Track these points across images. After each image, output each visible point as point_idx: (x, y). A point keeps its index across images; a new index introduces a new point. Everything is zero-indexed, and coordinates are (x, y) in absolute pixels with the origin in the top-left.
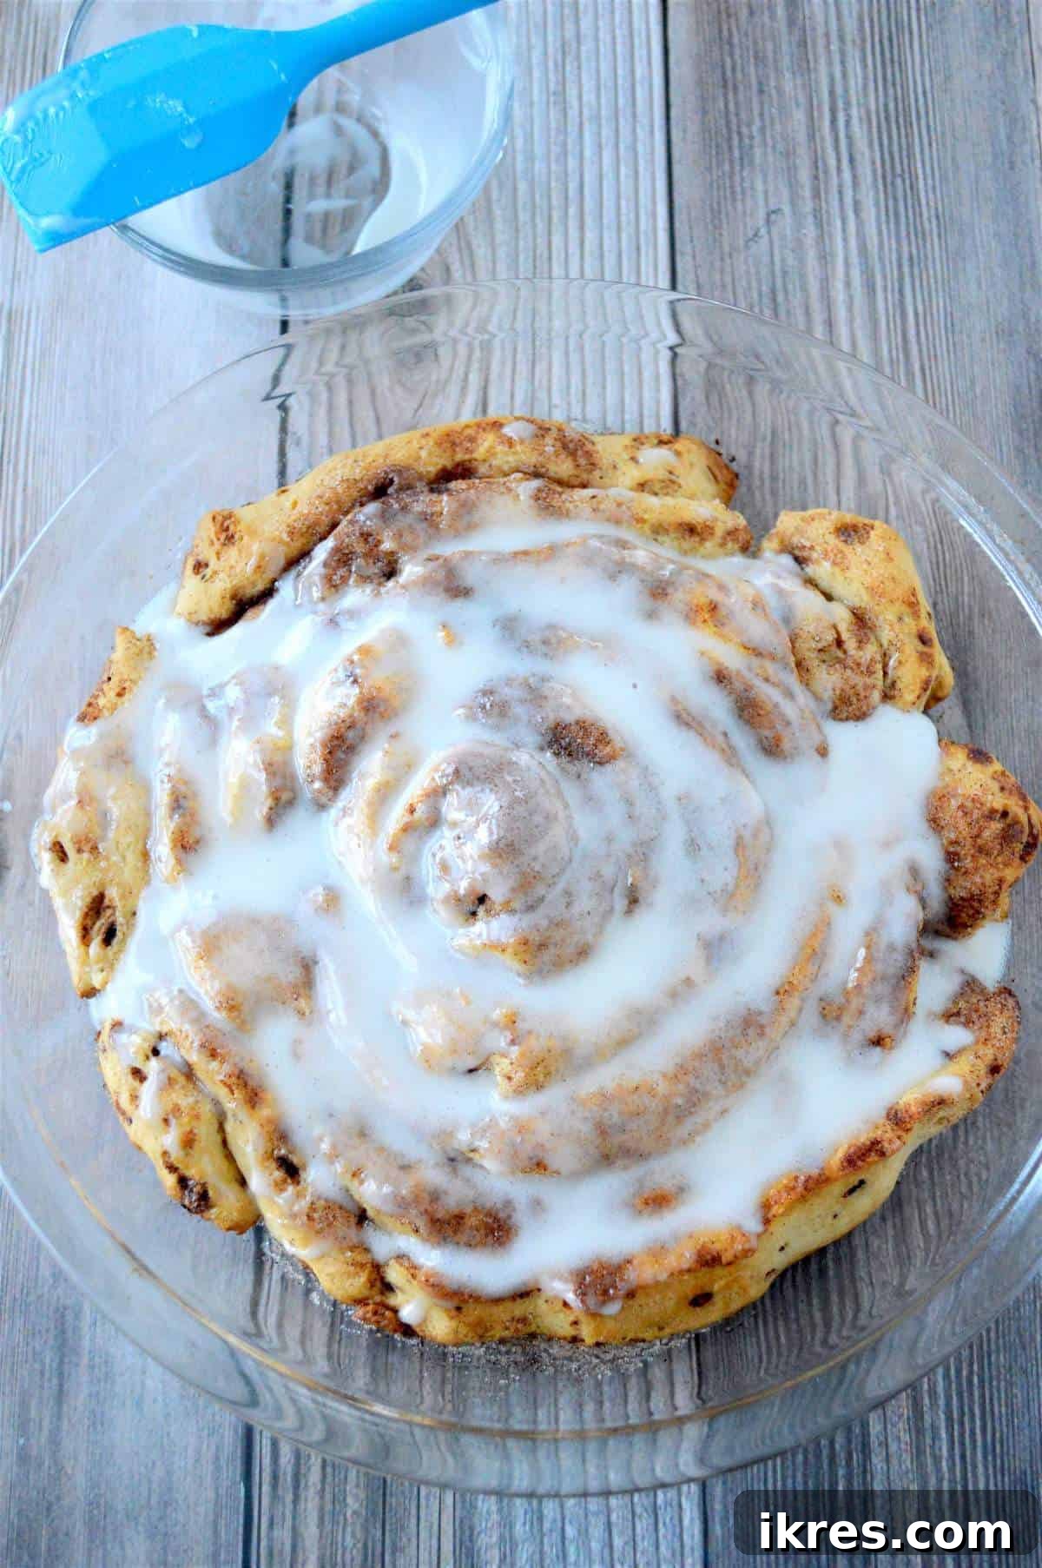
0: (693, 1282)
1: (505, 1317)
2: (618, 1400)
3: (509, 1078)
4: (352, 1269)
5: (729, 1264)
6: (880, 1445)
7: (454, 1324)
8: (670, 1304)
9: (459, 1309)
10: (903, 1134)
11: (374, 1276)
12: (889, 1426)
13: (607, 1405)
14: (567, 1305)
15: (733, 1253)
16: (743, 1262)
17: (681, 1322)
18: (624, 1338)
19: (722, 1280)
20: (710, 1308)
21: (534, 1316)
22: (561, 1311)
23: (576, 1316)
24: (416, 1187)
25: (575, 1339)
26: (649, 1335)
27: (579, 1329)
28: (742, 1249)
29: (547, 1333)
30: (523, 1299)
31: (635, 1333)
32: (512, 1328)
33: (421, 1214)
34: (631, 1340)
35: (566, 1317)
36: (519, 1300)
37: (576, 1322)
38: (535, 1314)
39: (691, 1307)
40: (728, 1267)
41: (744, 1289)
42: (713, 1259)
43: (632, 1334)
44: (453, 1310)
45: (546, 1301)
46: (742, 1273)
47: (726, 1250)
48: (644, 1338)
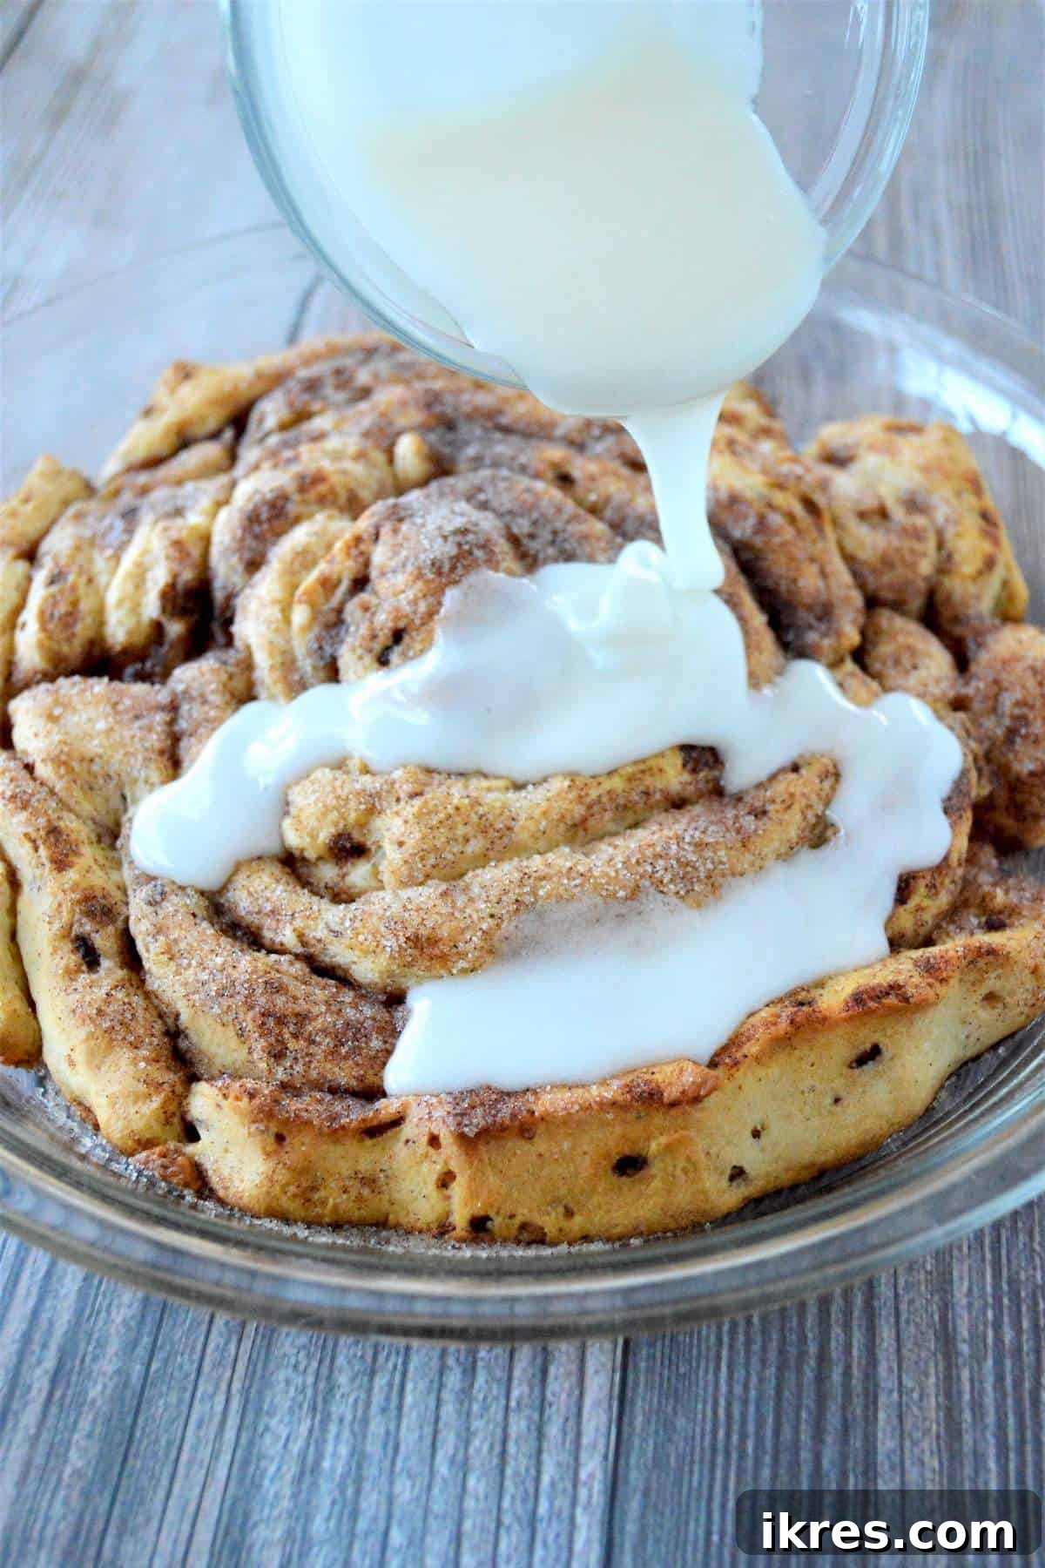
0: (618, 1130)
1: (345, 1169)
2: (499, 1373)
3: (401, 844)
4: (142, 1088)
5: (673, 1104)
6: (892, 1468)
7: (271, 1164)
8: (585, 1164)
9: (280, 1138)
10: (937, 985)
11: (172, 1108)
12: (907, 1444)
13: (481, 1378)
14: (434, 1141)
15: (681, 1089)
16: (696, 1113)
17: (600, 1207)
18: (512, 1216)
19: (661, 1134)
20: (643, 1187)
21: (387, 1177)
22: (426, 1156)
23: (446, 1163)
24: (252, 973)
25: (443, 1229)
26: (550, 1222)
27: (449, 1198)
28: (693, 1083)
29: (404, 1220)
30: (374, 1141)
31: (530, 1210)
32: (353, 1194)
33: (251, 1008)
34: (524, 1227)
35: (431, 1171)
36: (369, 1142)
37: (445, 1181)
38: (389, 1173)
39: (614, 1179)
40: (674, 1112)
41: (695, 1165)
42: (651, 1095)
43: (526, 1211)
44: (271, 1140)
45: (407, 1141)
46: (692, 1133)
47: (670, 1084)
48: (542, 1229)
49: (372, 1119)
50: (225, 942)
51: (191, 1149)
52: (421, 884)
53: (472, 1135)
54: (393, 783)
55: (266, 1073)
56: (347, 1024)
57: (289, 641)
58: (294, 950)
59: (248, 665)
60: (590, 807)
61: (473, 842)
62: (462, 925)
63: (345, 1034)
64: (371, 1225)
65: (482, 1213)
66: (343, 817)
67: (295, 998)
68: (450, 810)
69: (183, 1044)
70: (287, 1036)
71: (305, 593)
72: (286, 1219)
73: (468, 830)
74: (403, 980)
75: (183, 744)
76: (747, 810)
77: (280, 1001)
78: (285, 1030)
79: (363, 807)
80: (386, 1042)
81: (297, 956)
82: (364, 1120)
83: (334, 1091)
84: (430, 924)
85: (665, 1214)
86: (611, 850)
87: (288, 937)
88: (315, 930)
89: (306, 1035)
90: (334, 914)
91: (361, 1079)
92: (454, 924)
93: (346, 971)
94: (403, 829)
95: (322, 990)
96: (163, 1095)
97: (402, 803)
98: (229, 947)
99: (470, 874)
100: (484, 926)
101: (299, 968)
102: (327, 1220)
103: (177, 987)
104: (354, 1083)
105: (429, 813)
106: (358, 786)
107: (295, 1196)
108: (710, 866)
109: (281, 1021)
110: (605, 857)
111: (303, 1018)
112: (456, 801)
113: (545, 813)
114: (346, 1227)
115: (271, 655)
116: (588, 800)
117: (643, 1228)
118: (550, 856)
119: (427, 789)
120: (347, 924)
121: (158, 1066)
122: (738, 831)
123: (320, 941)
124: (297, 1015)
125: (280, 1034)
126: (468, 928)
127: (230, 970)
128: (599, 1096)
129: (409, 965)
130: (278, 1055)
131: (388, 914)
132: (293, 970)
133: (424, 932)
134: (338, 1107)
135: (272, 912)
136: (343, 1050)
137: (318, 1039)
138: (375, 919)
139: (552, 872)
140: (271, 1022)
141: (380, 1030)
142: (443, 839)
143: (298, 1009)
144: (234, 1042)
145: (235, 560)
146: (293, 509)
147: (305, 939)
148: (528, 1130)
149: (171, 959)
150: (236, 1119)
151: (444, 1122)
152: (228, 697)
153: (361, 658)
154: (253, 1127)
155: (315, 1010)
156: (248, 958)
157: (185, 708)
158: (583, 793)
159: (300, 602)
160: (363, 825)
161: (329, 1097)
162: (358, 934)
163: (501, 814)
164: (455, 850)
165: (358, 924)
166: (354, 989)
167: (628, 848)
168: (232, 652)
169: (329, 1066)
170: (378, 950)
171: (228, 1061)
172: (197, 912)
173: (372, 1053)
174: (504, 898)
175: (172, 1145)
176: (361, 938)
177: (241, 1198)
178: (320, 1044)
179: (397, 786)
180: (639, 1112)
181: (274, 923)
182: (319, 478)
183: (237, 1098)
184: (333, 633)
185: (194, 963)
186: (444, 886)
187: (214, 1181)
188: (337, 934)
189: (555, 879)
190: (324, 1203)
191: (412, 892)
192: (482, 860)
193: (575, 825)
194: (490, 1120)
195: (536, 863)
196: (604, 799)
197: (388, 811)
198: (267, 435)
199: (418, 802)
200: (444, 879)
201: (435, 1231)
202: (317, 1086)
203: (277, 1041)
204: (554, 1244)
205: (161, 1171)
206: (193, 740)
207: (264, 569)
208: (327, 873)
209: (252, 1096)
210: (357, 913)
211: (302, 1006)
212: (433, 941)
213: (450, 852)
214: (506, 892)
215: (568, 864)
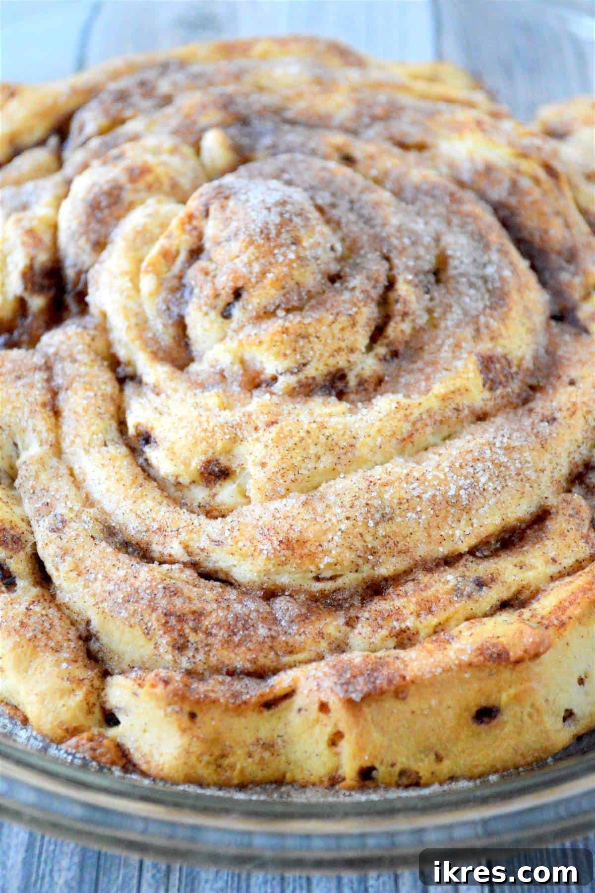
0: (476, 685)
1: (249, 737)
3: (263, 465)
4: (67, 685)
5: (519, 661)
7: (186, 740)
8: (450, 717)
9: (193, 716)
11: (93, 699)
14: (324, 707)
15: (523, 648)
16: (536, 667)
17: (463, 751)
18: (393, 765)
19: (510, 687)
20: (498, 732)
21: (284, 741)
22: (317, 721)
23: (336, 725)
24: (151, 581)
25: (334, 781)
26: (424, 767)
27: (337, 754)
28: (533, 642)
29: (299, 776)
30: (271, 712)
31: (408, 758)
32: (257, 757)
33: (154, 610)
34: (402, 773)
35: (324, 732)
36: (266, 713)
37: (335, 739)
38: (285, 738)
39: (475, 727)
40: (520, 667)
41: (538, 711)
42: (499, 655)
43: (404, 760)
44: (186, 718)
45: (300, 710)
46: (534, 684)
47: (514, 645)
48: (417, 773)
49: (268, 694)
50: (123, 557)
51: (112, 732)
52: (283, 497)
53: (358, 699)
54: (250, 415)
55: (171, 663)
56: (237, 618)
57: (140, 305)
58: (181, 560)
59: (104, 328)
60: (414, 424)
61: (323, 459)
62: (324, 528)
63: (236, 625)
64: (271, 783)
65: (369, 764)
66: (211, 446)
67: (190, 599)
68: (303, 434)
69: (94, 646)
70: (187, 631)
71: (149, 265)
72: (201, 784)
73: (320, 450)
74: (277, 577)
75: (62, 396)
76: (540, 417)
77: (178, 602)
78: (186, 626)
79: (227, 437)
80: (270, 629)
81: (185, 564)
82: (262, 696)
83: (231, 673)
84: (297, 528)
85: (516, 751)
86: (437, 457)
87: (175, 549)
88: (199, 541)
89: (204, 628)
90: (213, 527)
91: (254, 661)
92: (317, 527)
93: (227, 574)
94: (263, 453)
95: (210, 591)
96: (84, 689)
97: (261, 431)
98: (127, 561)
99: (324, 485)
100: (343, 527)
101: (189, 574)
102: (236, 781)
103: (87, 597)
104: (248, 665)
105: (285, 437)
106: (221, 420)
107: (208, 763)
108: (519, 465)
109: (181, 618)
110: (434, 463)
111: (198, 615)
112: (306, 427)
113: (379, 431)
114: (250, 786)
115: (127, 317)
116: (412, 418)
117: (499, 766)
118: (389, 466)
119: (280, 418)
120: (227, 533)
121: (77, 665)
122: (537, 436)
123: (202, 550)
124: (194, 613)
125: (182, 630)
126: (328, 530)
127: (133, 580)
128: (458, 658)
129: (283, 564)
130: (181, 647)
131: (260, 523)
132: (184, 576)
133: (293, 535)
134: (238, 686)
135: (159, 529)
136: (236, 639)
137: (214, 631)
138: (250, 529)
139: (392, 478)
140: (173, 621)
141: (264, 620)
142: (299, 458)
143: (194, 608)
144: (142, 640)
145: (82, 242)
146: (127, 196)
147: (190, 549)
148: (402, 692)
149: (79, 575)
150: (153, 703)
151: (332, 691)
152: (93, 356)
153: (206, 314)
154: (169, 709)
155: (209, 607)
156: (146, 569)
157: (58, 367)
158: (408, 412)
159: (147, 272)
160: (228, 452)
161: (228, 679)
162: (237, 543)
163: (343, 435)
164: (310, 466)
165: (236, 533)
166: (235, 588)
167: (451, 455)
168: (87, 319)
169: (225, 653)
170: (256, 554)
171: (136, 656)
172: (95, 535)
173: (261, 639)
174: (356, 503)
175: (95, 731)
176: (240, 544)
177: (162, 770)
178: (216, 635)
179: (254, 417)
180: (491, 670)
181: (162, 538)
182: (145, 170)
183: (153, 686)
184: (178, 295)
185: (100, 576)
186: (303, 497)
187: (137, 757)
188: (218, 543)
189: (396, 484)
190: (232, 767)
191: (277, 504)
192: (333, 473)
193: (404, 440)
194: (371, 686)
195: (378, 472)
196: (424, 416)
197: (250, 439)
198: (88, 139)
199: (274, 429)
200: (302, 492)
201: (326, 783)
202: (217, 670)
203: (180, 636)
204: (427, 785)
205: (91, 753)
206: (69, 393)
207: (109, 248)
208: (200, 494)
209: (166, 682)
210: (234, 524)
211: (197, 605)
212: (302, 542)
213: (305, 468)
214: (356, 498)
215: (405, 472)
